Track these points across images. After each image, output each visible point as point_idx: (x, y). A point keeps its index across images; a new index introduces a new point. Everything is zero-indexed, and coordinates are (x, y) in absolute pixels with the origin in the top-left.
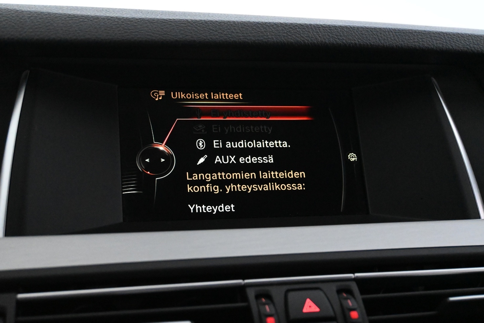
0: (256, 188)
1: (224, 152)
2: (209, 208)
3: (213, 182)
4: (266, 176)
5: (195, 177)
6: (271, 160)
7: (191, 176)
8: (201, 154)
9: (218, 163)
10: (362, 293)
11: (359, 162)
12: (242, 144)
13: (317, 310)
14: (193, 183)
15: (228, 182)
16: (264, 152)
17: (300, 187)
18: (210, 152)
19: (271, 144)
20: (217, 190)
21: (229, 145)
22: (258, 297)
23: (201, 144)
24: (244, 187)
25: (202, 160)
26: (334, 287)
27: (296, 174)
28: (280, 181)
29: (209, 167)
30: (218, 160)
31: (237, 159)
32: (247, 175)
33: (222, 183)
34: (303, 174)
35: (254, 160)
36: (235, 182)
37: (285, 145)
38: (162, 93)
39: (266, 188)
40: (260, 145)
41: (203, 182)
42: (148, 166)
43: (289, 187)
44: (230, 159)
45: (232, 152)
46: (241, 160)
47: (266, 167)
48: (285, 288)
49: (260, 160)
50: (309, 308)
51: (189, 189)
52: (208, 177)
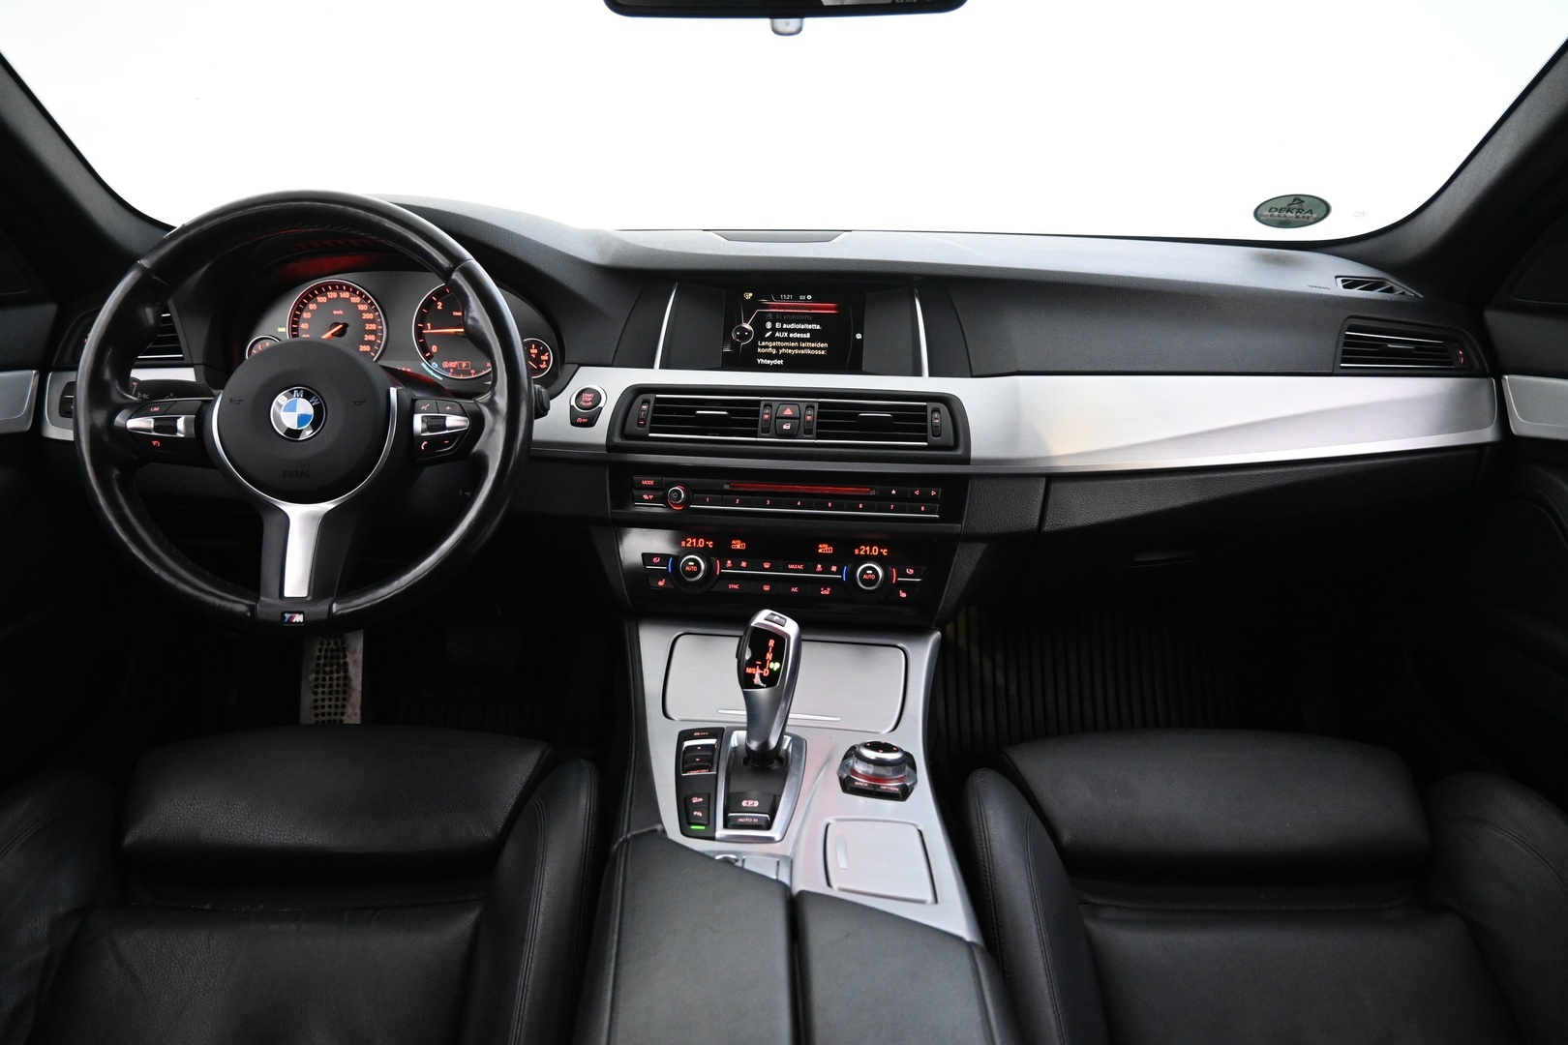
0: (797, 351)
1: (782, 330)
2: (768, 362)
3: (773, 347)
4: (804, 345)
5: (763, 344)
6: (808, 335)
7: (761, 343)
8: (769, 330)
9: (777, 336)
10: (817, 409)
11: (861, 340)
12: (792, 326)
13: (792, 413)
14: (761, 347)
15: (781, 348)
16: (805, 331)
17: (823, 353)
18: (774, 329)
19: (810, 327)
20: (774, 352)
21: (785, 326)
22: (765, 406)
23: (769, 325)
24: (790, 351)
25: (768, 334)
26: (804, 405)
27: (822, 346)
28: (811, 348)
29: (772, 338)
30: (777, 334)
31: (788, 335)
32: (793, 344)
33: (778, 348)
34: (826, 345)
35: (798, 336)
36: (785, 347)
37: (818, 327)
38: (751, 295)
39: (803, 352)
40: (803, 327)
41: (767, 347)
42: (738, 337)
43: (816, 352)
44: (784, 335)
45: (786, 330)
46: (791, 335)
47: (805, 340)
48: (780, 404)
49: (802, 336)
50: (788, 412)
51: (759, 350)
52: (770, 344)
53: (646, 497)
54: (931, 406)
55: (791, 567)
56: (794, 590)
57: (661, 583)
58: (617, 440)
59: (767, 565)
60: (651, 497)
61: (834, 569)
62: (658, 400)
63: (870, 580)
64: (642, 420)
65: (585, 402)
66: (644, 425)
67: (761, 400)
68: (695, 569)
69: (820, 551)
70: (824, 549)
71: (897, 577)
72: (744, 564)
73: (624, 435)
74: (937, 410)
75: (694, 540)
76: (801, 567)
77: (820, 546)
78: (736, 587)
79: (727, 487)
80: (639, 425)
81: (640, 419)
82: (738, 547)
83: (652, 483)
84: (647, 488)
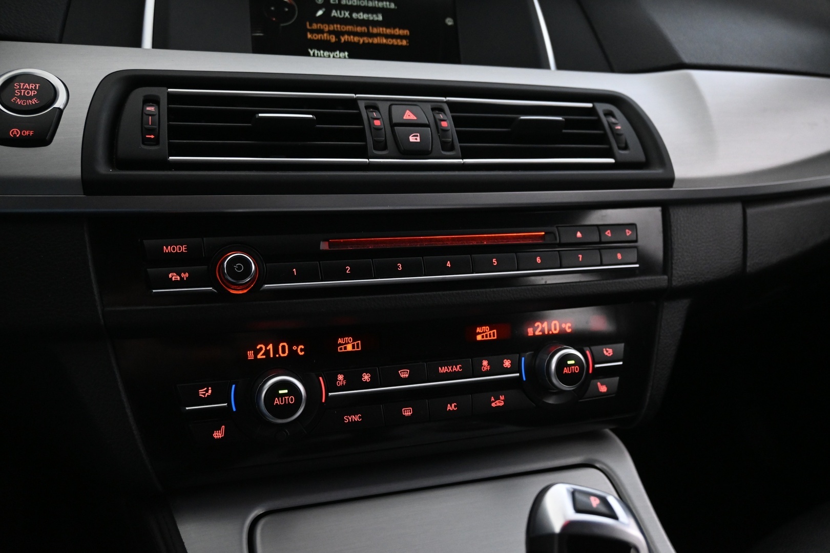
0: (366, 40)
1: (339, 7)
2: (326, 54)
3: (330, 32)
4: (375, 31)
5: (315, 26)
6: (380, 18)
7: (311, 25)
8: (319, 7)
9: (334, 16)
10: (451, 112)
11: (455, 26)
12: (355, 2)
13: (415, 118)
14: (313, 31)
15: (343, 33)
16: (374, 10)
17: (404, 43)
18: (328, 6)
19: (381, 4)
20: (333, 39)
22: (367, 107)
24: (356, 39)
25: (320, 13)
26: (429, 106)
27: (401, 32)
28: (387, 36)
29: (327, 19)
30: (334, 13)
31: (350, 14)
32: (359, 29)
33: (338, 34)
34: (406, 32)
35: (366, 16)
36: (349, 33)
37: (393, 6)
39: (376, 41)
40: (370, 4)
41: (321, 31)
42: (273, 14)
43: (395, 42)
44: (344, 14)
45: (346, 8)
46: (355, 15)
47: (376, 24)
48: (389, 103)
49: (372, 17)
50: (409, 116)
51: (309, 36)
52: (326, 28)
53: (174, 277)
54: (601, 107)
55: (443, 370)
56: (451, 407)
57: (218, 435)
58: (103, 169)
59: (404, 374)
60: (185, 276)
61: (507, 363)
62: (172, 98)
63: (573, 374)
64: (150, 131)
65: (21, 97)
66: (156, 141)
67: (356, 100)
68: (291, 400)
69: (479, 338)
70: (485, 333)
71: (594, 363)
72: (366, 377)
73: (114, 160)
74: (609, 114)
75: (270, 347)
76: (457, 368)
77: (478, 330)
78: (356, 418)
79: (324, 246)
80: (145, 141)
81: (146, 130)
82: (349, 348)
83: (183, 249)
84: (176, 262)
